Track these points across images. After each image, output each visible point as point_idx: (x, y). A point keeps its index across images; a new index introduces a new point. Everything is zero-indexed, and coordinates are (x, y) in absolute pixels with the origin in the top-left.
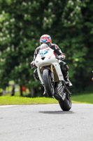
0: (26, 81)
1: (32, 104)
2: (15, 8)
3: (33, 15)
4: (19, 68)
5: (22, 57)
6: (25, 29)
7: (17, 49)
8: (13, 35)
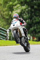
0: (35, 35)
1: (37, 44)
2: (30, 3)
3: (38, 6)
4: (32, 29)
5: (33, 24)
6: (35, 12)
7: (31, 21)
8: (29, 15)
